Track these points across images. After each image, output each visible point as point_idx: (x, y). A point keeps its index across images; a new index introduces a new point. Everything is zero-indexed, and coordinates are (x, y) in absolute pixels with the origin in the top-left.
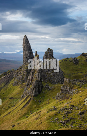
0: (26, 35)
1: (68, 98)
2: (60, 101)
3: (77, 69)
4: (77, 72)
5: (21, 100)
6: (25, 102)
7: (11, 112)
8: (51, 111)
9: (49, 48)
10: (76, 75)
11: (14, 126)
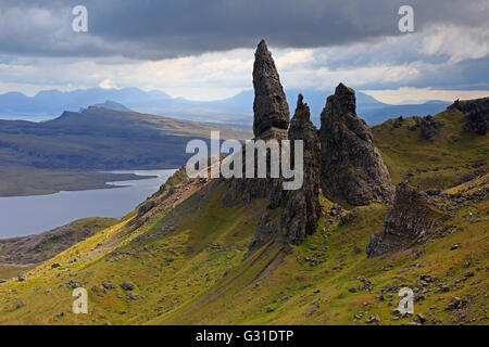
0: (263, 41)
3: (433, 155)
4: (434, 166)
9: (341, 84)
10: (431, 174)
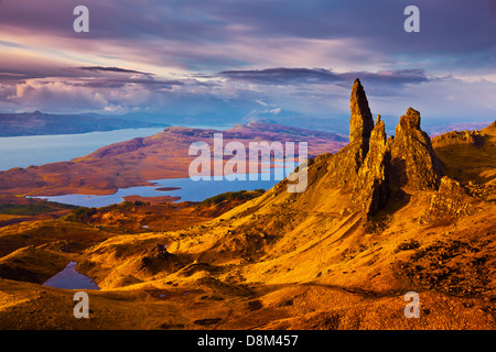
1: (448, 224)
2: (427, 229)
3: (478, 157)
5: (341, 219)
6: (349, 226)
7: (316, 244)
8: (405, 249)
11: (320, 274)
